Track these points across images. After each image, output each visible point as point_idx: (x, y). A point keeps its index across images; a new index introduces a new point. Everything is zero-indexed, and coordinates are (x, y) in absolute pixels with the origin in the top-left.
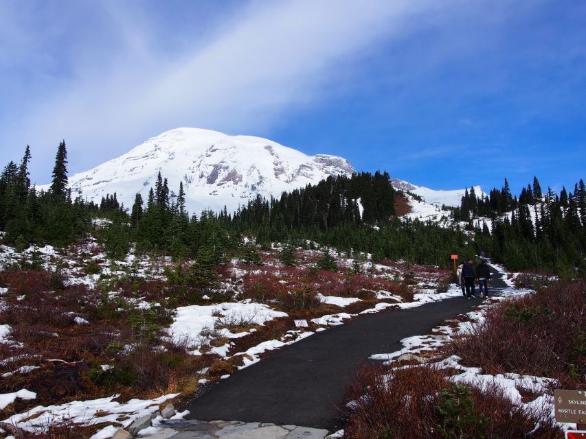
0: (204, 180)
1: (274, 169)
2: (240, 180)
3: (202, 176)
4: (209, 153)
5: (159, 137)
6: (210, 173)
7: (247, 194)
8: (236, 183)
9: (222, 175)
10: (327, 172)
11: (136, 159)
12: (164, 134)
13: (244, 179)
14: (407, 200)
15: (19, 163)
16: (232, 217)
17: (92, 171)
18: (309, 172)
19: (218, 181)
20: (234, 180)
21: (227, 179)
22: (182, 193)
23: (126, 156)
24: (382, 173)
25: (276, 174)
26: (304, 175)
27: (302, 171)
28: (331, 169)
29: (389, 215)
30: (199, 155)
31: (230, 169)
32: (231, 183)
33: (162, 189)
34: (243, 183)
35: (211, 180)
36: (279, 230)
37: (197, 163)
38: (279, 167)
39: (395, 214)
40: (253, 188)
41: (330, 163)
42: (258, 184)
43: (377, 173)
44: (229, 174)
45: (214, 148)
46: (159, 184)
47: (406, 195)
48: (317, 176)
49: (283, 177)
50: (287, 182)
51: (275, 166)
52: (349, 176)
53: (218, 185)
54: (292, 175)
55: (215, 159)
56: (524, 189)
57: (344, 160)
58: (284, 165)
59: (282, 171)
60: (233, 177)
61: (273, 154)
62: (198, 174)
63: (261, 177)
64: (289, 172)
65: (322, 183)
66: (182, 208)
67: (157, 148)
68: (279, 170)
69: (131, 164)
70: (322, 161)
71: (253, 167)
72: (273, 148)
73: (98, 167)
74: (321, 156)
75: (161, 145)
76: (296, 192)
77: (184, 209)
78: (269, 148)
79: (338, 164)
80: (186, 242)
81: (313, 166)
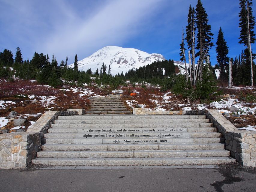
0: (116, 63)
1: (139, 59)
2: (128, 62)
3: (115, 62)
4: (118, 54)
5: (102, 49)
6: (118, 61)
7: (130, 67)
8: (126, 63)
9: (122, 61)
10: (156, 59)
11: (95, 56)
12: (103, 48)
13: (129, 62)
14: (179, 68)
15: (65, 61)
16: (125, 75)
17: (82, 61)
18: (150, 59)
19: (120, 63)
20: (126, 62)
21: (123, 62)
22: (110, 68)
23: (92, 55)
24: (171, 60)
25: (139, 60)
26: (148, 60)
27: (147, 59)
28: (157, 58)
29: (173, 73)
30: (114, 55)
31: (124, 59)
32: (125, 63)
33: (104, 68)
34: (128, 64)
35: (118, 63)
36: (136, 79)
37: (114, 57)
38: (140, 58)
39: (175, 73)
40: (132, 65)
41: (157, 56)
42: (133, 64)
43: (170, 60)
44: (124, 61)
45: (119, 52)
46: (103, 66)
47: (179, 67)
48: (152, 60)
49: (141, 61)
50: (143, 63)
51: (139, 58)
52: (161, 61)
53: (121, 64)
54: (144, 61)
55: (120, 56)
56: (216, 64)
57: (161, 55)
58: (142, 57)
59: (141, 59)
60: (125, 61)
61: (138, 54)
62: (114, 61)
63: (134, 61)
64: (143, 59)
65: (153, 63)
66: (110, 72)
67: (101, 53)
68: (140, 59)
69: (93, 58)
70: (154, 55)
71: (132, 58)
72: (138, 52)
73: (83, 60)
74: (153, 54)
75: (103, 52)
76: (144, 67)
77: (111, 73)
78: (136, 52)
79: (159, 56)
80: (112, 82)
81: (151, 57)
